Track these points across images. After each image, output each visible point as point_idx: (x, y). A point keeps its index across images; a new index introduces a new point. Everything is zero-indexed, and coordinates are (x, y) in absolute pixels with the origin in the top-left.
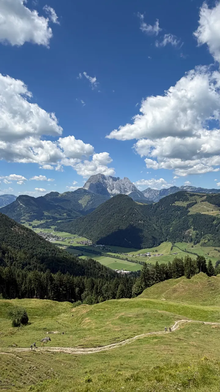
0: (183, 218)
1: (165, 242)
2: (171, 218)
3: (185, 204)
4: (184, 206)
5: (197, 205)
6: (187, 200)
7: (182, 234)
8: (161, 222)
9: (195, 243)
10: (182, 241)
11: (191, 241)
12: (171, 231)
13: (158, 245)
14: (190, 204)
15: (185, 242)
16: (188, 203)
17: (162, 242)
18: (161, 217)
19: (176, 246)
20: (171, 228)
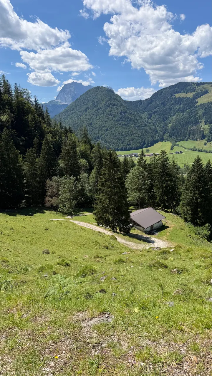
0: (188, 110)
1: (160, 143)
2: (169, 113)
3: (190, 95)
4: (188, 97)
5: (209, 94)
6: (194, 90)
7: (187, 129)
8: (154, 119)
9: (208, 139)
10: (188, 138)
11: (203, 137)
12: (170, 127)
13: (150, 145)
14: (197, 94)
15: (192, 140)
16: (194, 93)
17: (157, 142)
18: (155, 112)
19: (178, 145)
20: (170, 125)
